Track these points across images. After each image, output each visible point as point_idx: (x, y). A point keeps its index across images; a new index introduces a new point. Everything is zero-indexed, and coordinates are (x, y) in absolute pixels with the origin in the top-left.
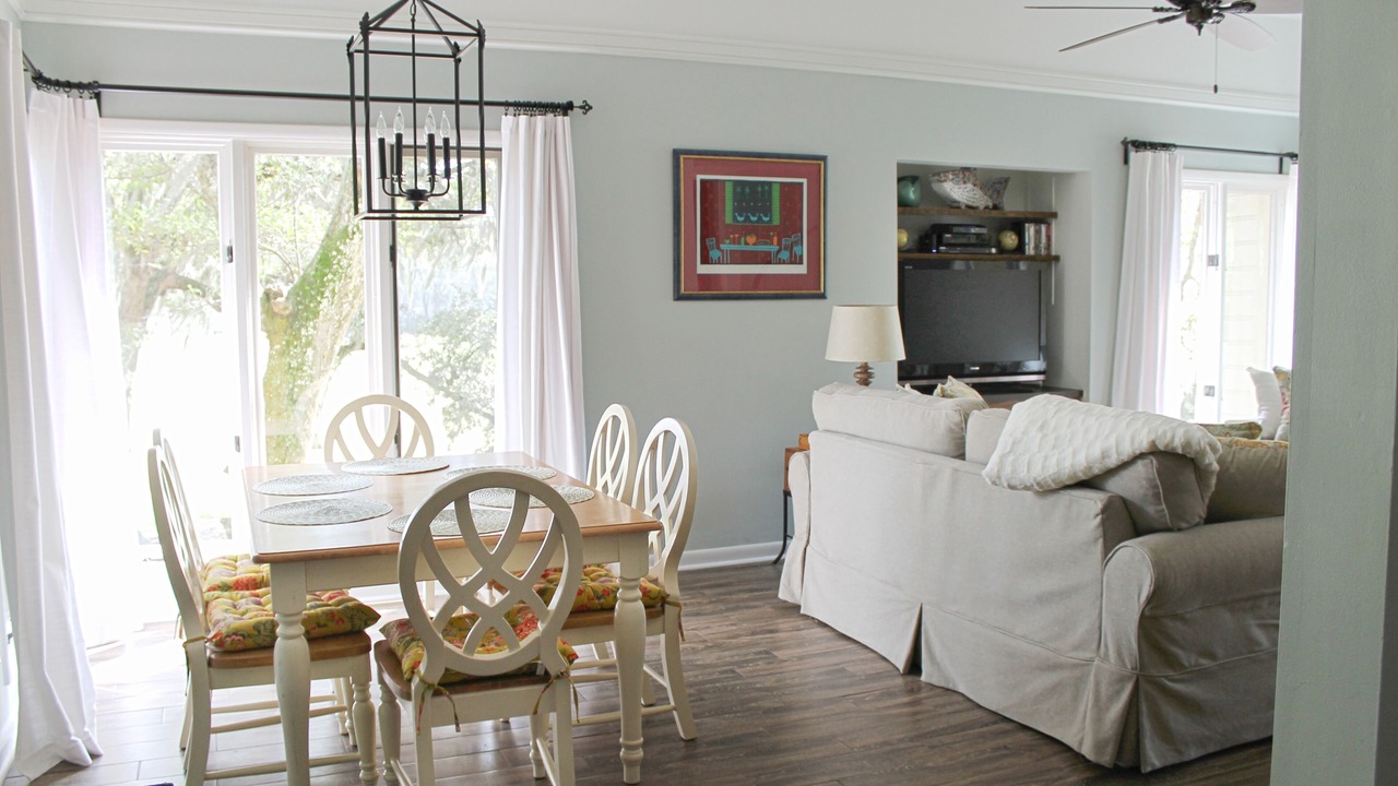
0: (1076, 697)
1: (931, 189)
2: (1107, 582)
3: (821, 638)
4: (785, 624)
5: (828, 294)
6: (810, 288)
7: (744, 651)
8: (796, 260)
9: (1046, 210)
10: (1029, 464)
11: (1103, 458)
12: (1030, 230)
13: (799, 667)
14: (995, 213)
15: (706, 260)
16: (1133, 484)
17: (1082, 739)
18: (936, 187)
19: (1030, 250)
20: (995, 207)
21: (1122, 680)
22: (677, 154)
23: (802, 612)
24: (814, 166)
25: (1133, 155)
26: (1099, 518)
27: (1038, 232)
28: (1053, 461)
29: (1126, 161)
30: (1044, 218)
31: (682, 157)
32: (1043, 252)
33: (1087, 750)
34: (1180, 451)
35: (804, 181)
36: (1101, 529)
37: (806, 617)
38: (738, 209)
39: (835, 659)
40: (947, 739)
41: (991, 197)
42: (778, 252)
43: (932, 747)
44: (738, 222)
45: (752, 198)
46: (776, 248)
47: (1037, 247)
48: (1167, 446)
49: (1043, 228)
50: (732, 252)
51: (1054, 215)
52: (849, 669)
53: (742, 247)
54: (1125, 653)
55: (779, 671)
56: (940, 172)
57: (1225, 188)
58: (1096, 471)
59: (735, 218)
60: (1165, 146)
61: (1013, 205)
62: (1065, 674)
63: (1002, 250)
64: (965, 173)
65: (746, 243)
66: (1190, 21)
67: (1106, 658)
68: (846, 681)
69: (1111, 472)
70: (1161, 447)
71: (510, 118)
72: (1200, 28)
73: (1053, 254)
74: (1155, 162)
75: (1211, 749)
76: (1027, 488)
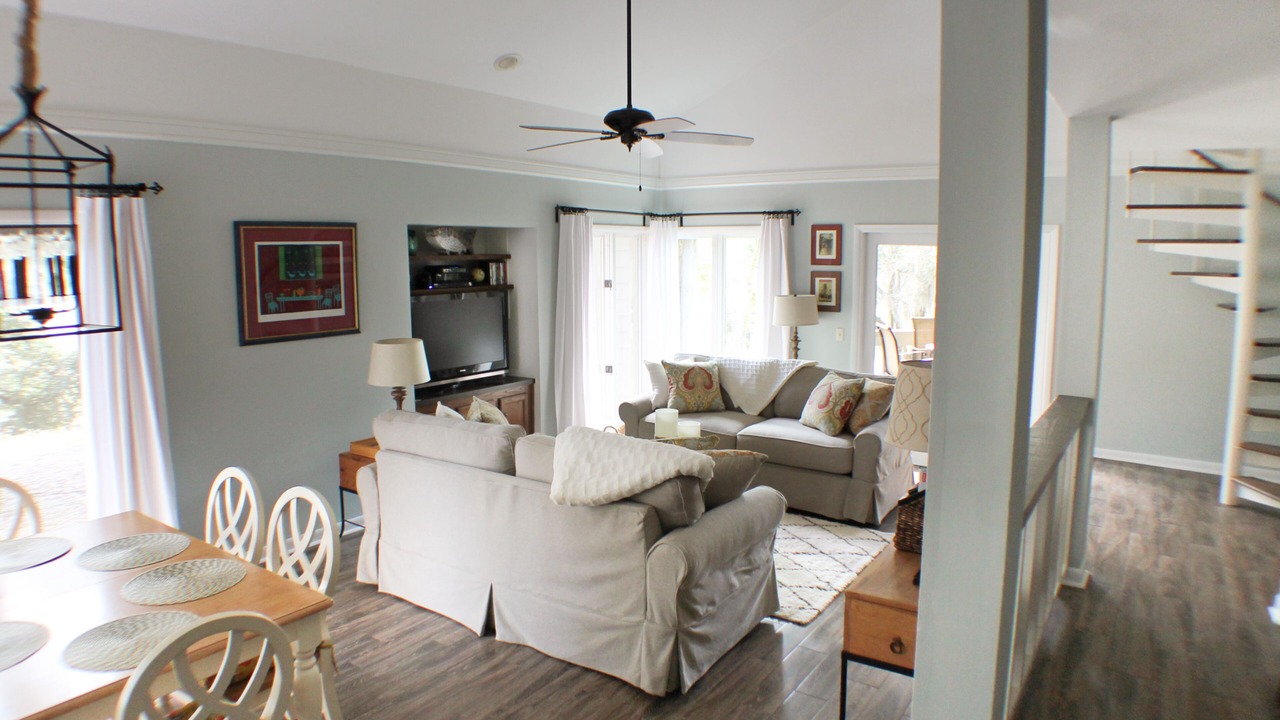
0: (630, 649)
1: (427, 243)
2: (650, 569)
3: (404, 613)
4: (371, 603)
5: (361, 329)
6: (347, 326)
7: (348, 641)
8: (337, 305)
9: (502, 253)
10: (586, 488)
11: (643, 482)
12: (493, 268)
13: (398, 648)
14: (469, 257)
15: (265, 311)
16: (664, 499)
17: (640, 677)
18: (429, 240)
19: (493, 282)
20: (469, 252)
21: (666, 635)
22: (237, 225)
23: (380, 590)
24: (346, 231)
25: (562, 217)
26: (641, 525)
27: (498, 269)
28: (604, 485)
29: (557, 220)
30: (502, 259)
31: (242, 228)
32: (502, 282)
33: (645, 685)
34: (696, 475)
35: (340, 243)
36: (643, 533)
37: (385, 595)
38: (288, 269)
39: (424, 633)
40: (540, 694)
41: (465, 245)
42: (323, 300)
43: (534, 706)
44: (289, 278)
45: (299, 258)
46: (321, 297)
47: (498, 279)
48: (688, 472)
49: (501, 265)
50: (286, 303)
51: (509, 257)
52: (440, 640)
53: (294, 298)
54: (667, 617)
55: (386, 655)
56: (432, 229)
57: (614, 235)
58: (637, 491)
59: (287, 276)
60: (581, 210)
61: (479, 249)
62: (620, 633)
63: (475, 283)
64: (448, 230)
65: (297, 295)
66: (623, 141)
67: (652, 621)
68: (442, 654)
69: (646, 491)
70: (684, 474)
71: (87, 199)
72: (630, 147)
73: (509, 283)
74: (576, 220)
75: (714, 661)
76: (585, 505)
